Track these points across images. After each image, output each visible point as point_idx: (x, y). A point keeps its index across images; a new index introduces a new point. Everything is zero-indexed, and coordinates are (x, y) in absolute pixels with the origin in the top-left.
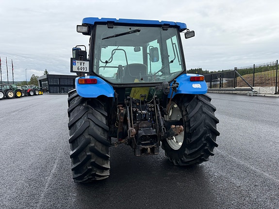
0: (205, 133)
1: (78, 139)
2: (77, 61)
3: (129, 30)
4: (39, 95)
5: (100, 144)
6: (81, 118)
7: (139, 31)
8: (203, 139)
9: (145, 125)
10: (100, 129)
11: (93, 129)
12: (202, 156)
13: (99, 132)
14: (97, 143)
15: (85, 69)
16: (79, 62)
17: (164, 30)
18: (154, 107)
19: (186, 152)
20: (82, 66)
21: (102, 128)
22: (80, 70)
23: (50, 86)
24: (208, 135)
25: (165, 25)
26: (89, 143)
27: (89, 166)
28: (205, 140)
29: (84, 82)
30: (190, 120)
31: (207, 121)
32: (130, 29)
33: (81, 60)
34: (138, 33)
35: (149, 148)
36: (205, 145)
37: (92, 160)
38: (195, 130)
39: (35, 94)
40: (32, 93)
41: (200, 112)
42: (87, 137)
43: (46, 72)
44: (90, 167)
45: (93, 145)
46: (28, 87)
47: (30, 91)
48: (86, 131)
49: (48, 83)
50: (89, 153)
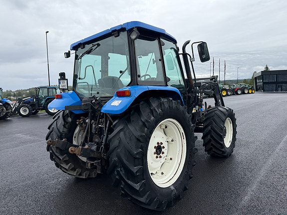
4: (248, 93)
7: (99, 45)
16: (62, 81)
17: (115, 37)
22: (63, 88)
23: (264, 83)
24: (119, 169)
25: (113, 31)
28: (118, 175)
32: (93, 45)
39: (243, 93)
40: (239, 92)
43: (267, 68)
46: (236, 86)
47: (238, 89)
49: (263, 81)
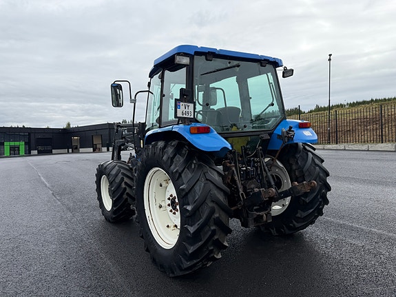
0: (321, 189)
1: (200, 210)
2: (181, 104)
3: (229, 65)
6: (198, 180)
7: (238, 66)
8: (319, 196)
10: (222, 193)
11: (214, 194)
12: (315, 217)
13: (221, 197)
14: (221, 212)
15: (190, 114)
17: (262, 66)
18: (260, 162)
19: (298, 215)
20: (187, 110)
22: (184, 116)
25: (265, 60)
26: (214, 213)
27: (210, 246)
29: (196, 132)
32: (230, 63)
33: (185, 102)
34: (237, 69)
35: (264, 214)
36: (320, 203)
37: (216, 237)
41: (314, 165)
42: (211, 204)
44: (212, 248)
45: (217, 215)
48: (208, 197)
50: (213, 228)
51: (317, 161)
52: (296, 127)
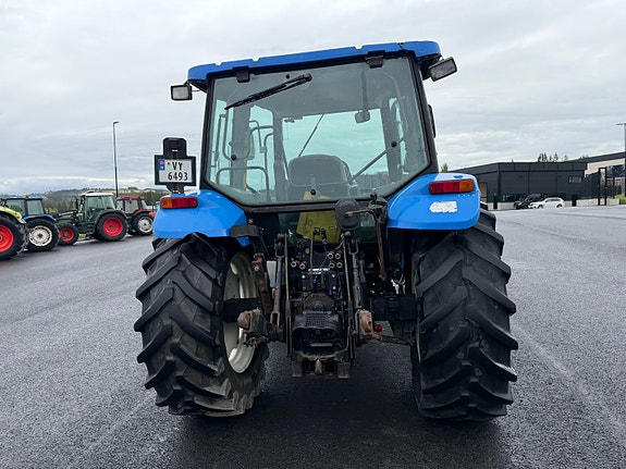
0: (464, 339)
1: (150, 325)
2: (166, 162)
3: (286, 80)
5: (192, 340)
6: (160, 280)
7: (308, 79)
8: (460, 355)
9: (318, 304)
10: (195, 307)
11: (178, 306)
12: (466, 400)
13: (191, 313)
14: (187, 337)
15: (184, 177)
16: (171, 162)
17: (372, 67)
20: (178, 170)
21: (200, 306)
22: (174, 180)
24: (477, 344)
26: (170, 336)
27: (175, 385)
28: (468, 358)
29: (171, 206)
30: (422, 298)
31: (471, 306)
32: (288, 77)
33: (174, 158)
35: (318, 360)
36: (468, 372)
37: (179, 374)
38: (436, 326)
41: (455, 280)
45: (177, 340)
48: (166, 309)
50: (170, 358)
51: (468, 273)
52: (423, 192)
